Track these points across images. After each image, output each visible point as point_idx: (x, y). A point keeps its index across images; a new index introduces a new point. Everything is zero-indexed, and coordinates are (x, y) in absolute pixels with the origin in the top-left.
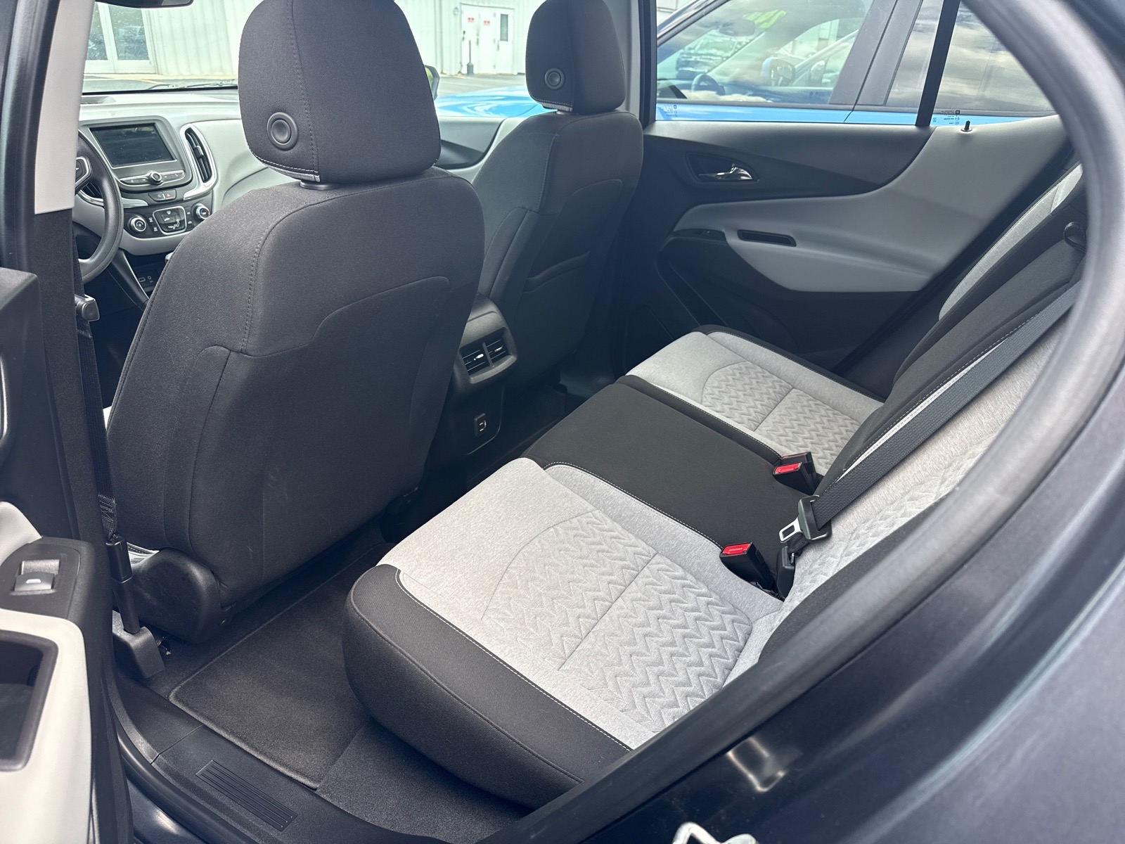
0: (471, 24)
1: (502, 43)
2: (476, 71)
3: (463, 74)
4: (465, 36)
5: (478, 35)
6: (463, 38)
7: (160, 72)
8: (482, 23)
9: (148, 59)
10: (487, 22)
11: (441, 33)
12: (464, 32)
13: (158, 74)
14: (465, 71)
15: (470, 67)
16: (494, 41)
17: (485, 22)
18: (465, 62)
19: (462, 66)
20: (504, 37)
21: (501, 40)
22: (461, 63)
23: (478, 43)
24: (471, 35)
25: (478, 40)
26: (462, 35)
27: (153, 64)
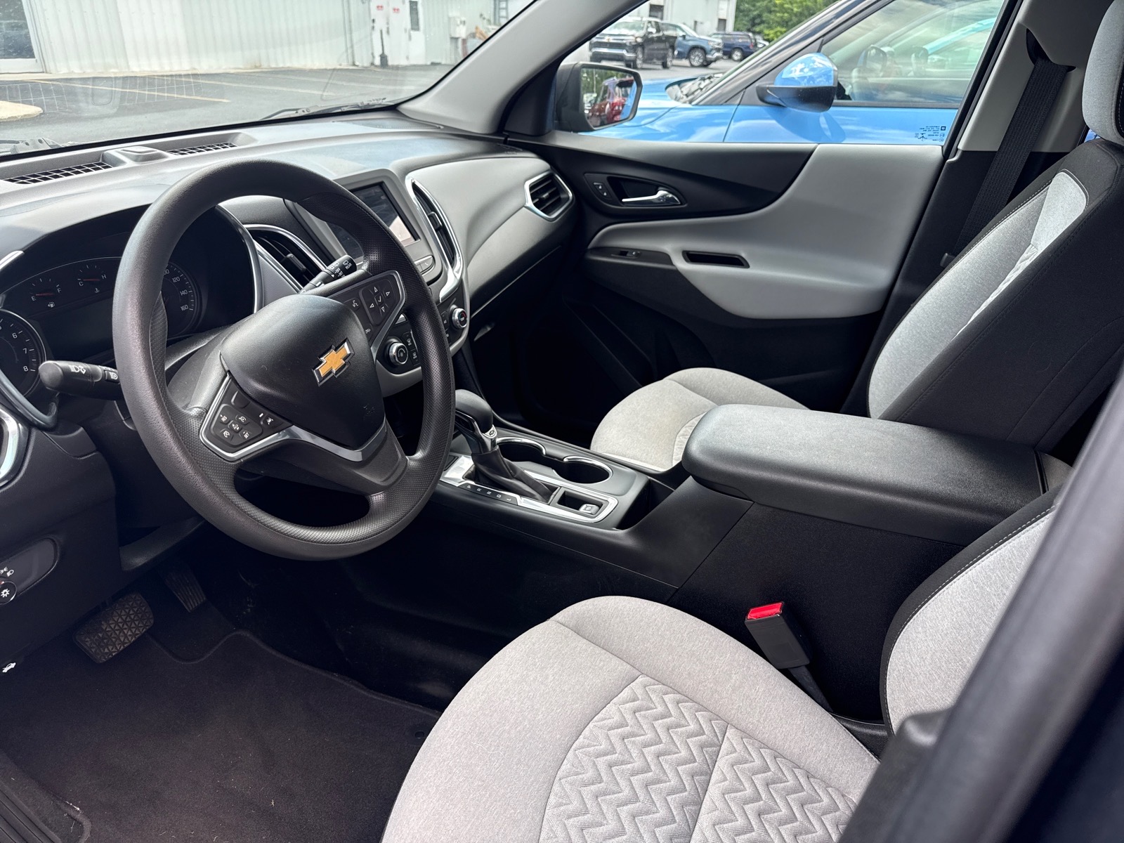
0: (380, 12)
1: (413, 33)
2: (390, 63)
3: (376, 66)
4: (375, 25)
5: (388, 23)
6: (373, 28)
7: (48, 70)
8: (391, 11)
9: (34, 57)
10: (396, 10)
11: (350, 22)
12: (374, 21)
13: (47, 72)
14: (377, 61)
15: (384, 58)
16: (406, 30)
17: (394, 9)
18: (378, 52)
19: (374, 57)
20: (415, 25)
21: (412, 29)
22: (372, 54)
23: (388, 32)
24: (380, 24)
25: (388, 28)
26: (372, 24)
27: (39, 61)
